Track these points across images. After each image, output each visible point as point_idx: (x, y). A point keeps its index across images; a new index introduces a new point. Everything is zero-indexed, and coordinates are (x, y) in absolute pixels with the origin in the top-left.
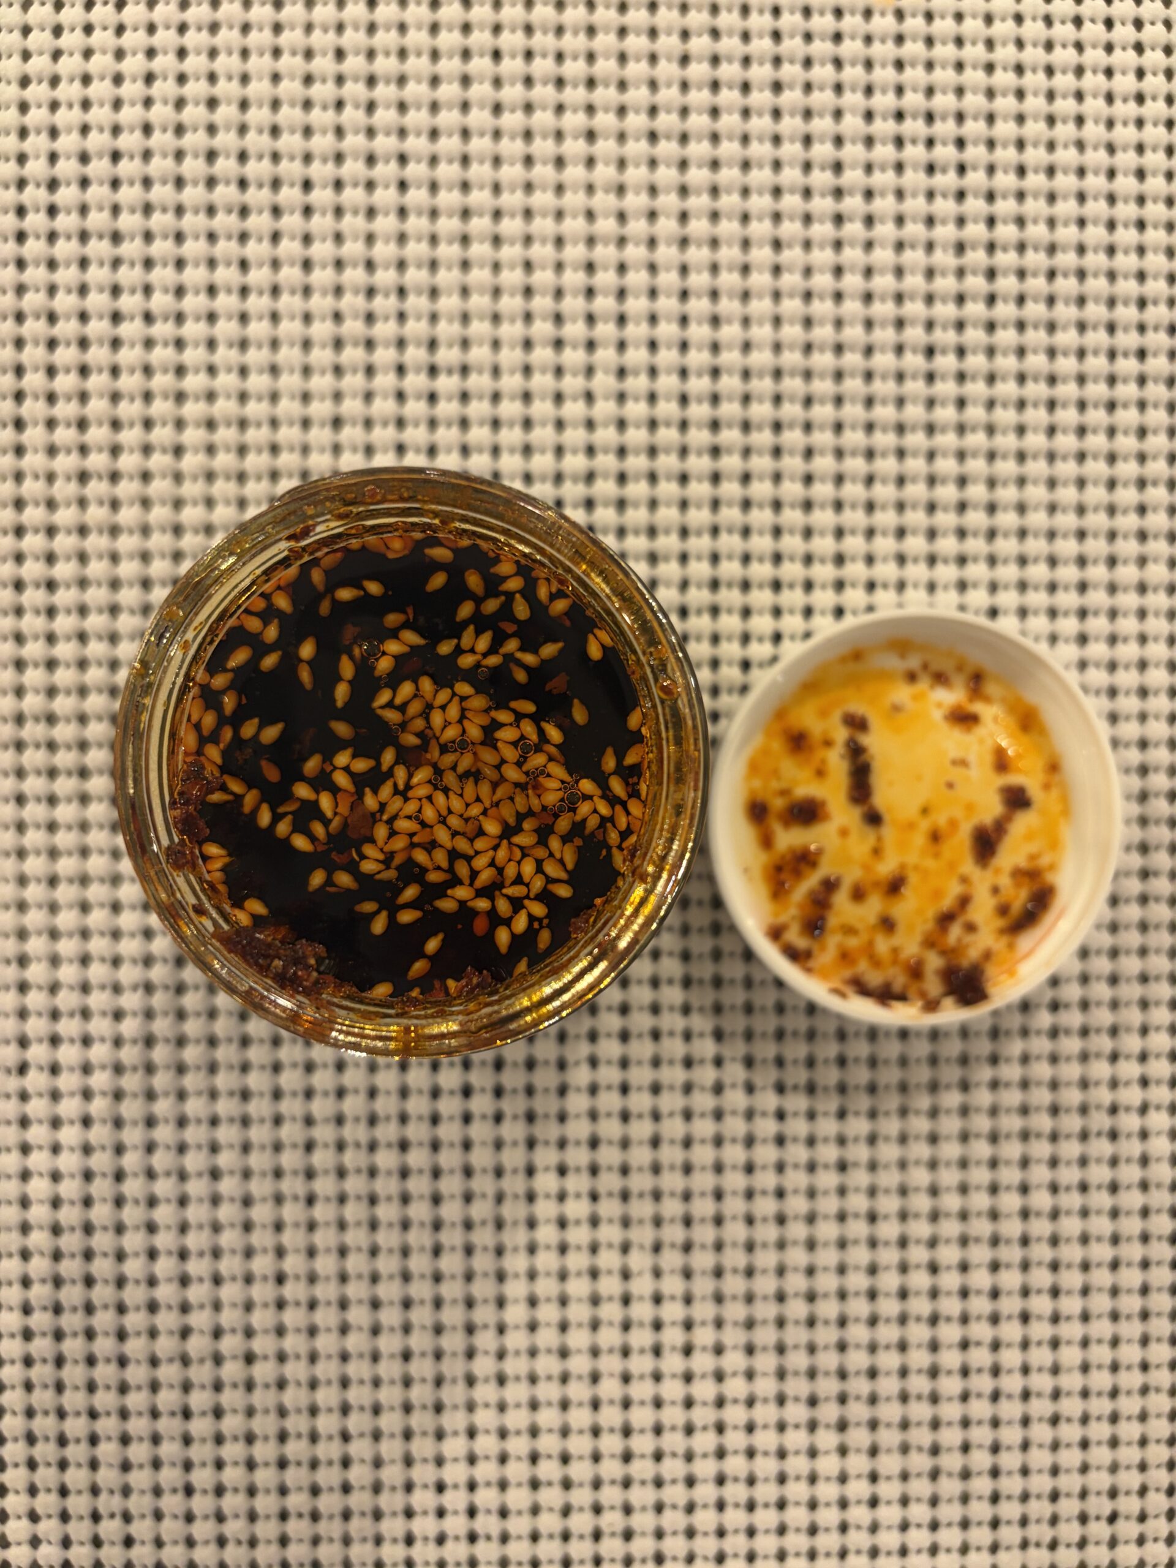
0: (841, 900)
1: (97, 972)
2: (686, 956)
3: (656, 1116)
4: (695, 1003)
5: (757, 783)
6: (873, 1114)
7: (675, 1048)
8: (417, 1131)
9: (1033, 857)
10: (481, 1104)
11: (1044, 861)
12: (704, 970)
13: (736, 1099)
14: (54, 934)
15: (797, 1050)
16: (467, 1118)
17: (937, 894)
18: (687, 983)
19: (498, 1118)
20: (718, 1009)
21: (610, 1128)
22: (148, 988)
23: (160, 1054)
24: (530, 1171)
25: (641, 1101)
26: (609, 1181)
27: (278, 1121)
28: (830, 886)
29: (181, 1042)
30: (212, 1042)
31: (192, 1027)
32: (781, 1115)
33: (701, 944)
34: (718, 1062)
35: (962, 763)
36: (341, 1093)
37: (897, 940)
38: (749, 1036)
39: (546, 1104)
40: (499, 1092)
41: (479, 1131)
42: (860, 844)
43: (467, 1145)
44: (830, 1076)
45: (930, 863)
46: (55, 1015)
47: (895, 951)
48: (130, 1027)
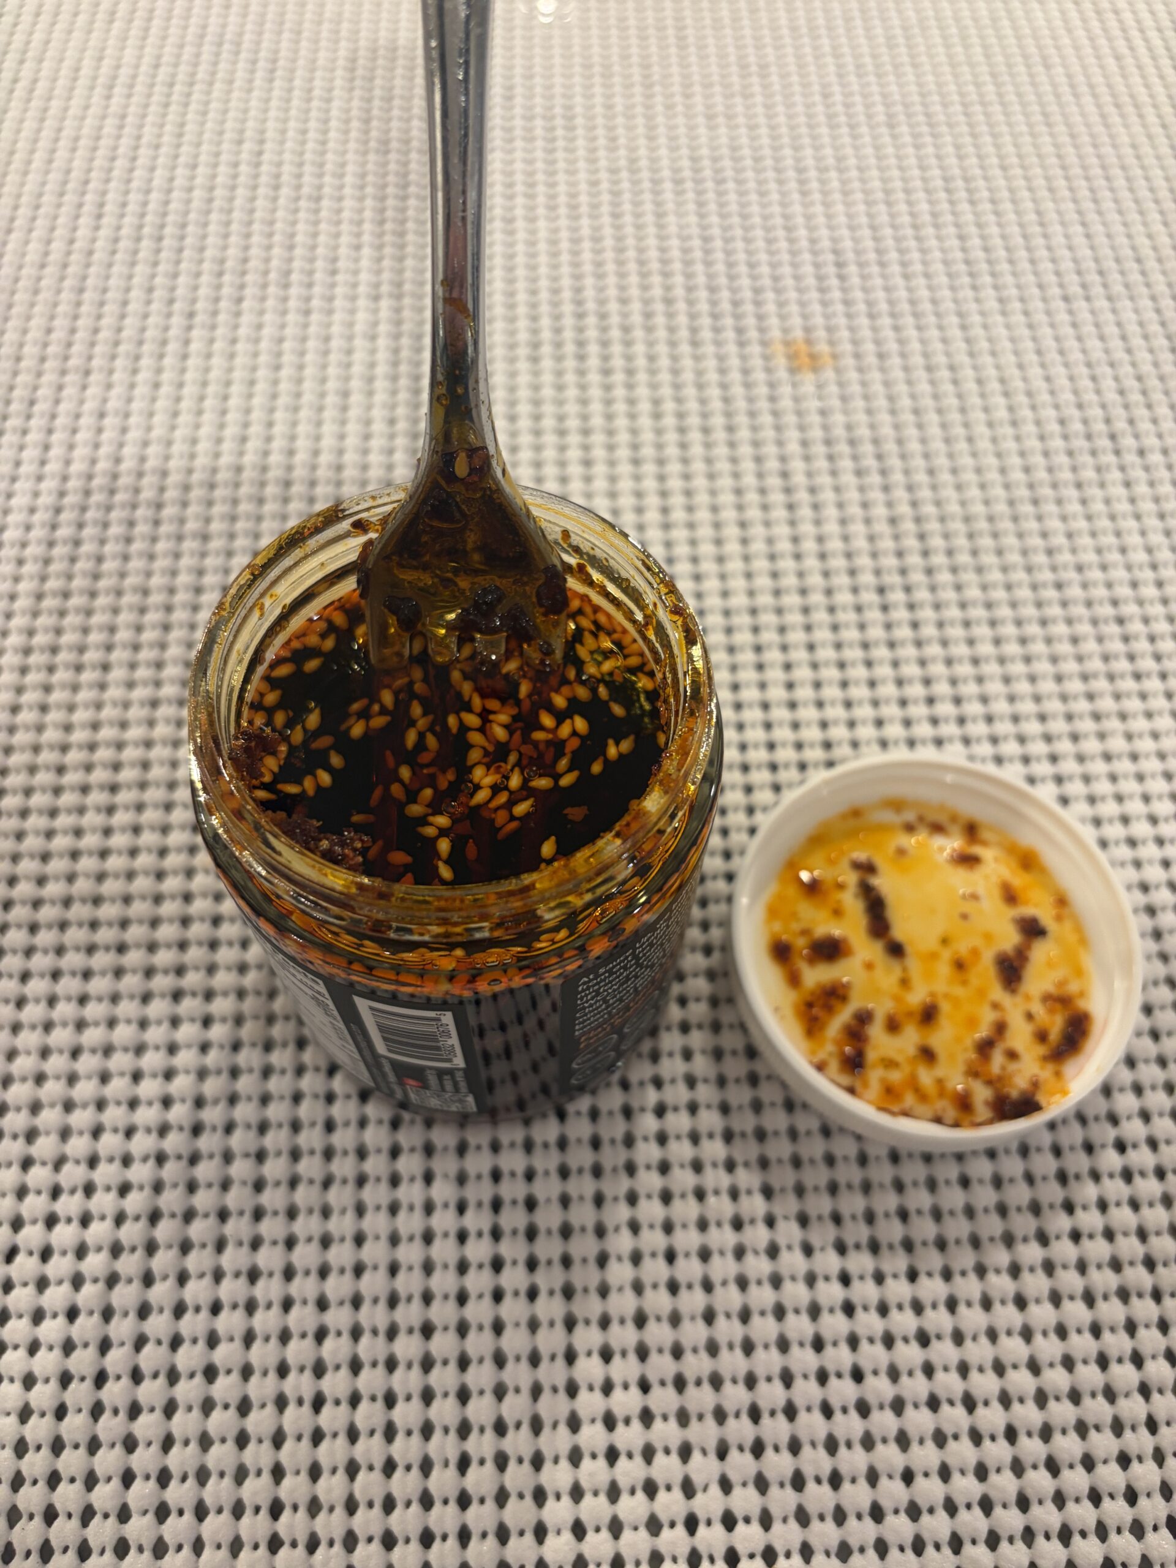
0: (876, 1031)
1: (109, 1143)
2: (725, 1109)
3: (708, 1286)
4: (739, 1158)
5: (777, 927)
6: (947, 1275)
7: (720, 1207)
8: (443, 1312)
9: (1061, 984)
10: (514, 1278)
11: (1073, 988)
12: (745, 1122)
13: (793, 1261)
14: (69, 1106)
15: (853, 1204)
16: (498, 1296)
17: (972, 1022)
18: (728, 1136)
19: (532, 1294)
20: (764, 1163)
21: (659, 1301)
22: (161, 1159)
23: (164, 1231)
24: (571, 1357)
25: (689, 1269)
26: (662, 1366)
27: (287, 1305)
28: (863, 1018)
29: (189, 1216)
30: (223, 1215)
31: (203, 1200)
32: (845, 1279)
33: (739, 1095)
34: (770, 1222)
35: (974, 897)
36: (359, 1270)
37: (940, 1071)
38: (800, 1191)
39: (585, 1276)
40: (532, 1264)
41: (513, 1309)
42: (887, 976)
43: (498, 1328)
44: (892, 1231)
45: (959, 991)
46: (56, 1192)
47: (940, 1082)
48: (135, 1202)
